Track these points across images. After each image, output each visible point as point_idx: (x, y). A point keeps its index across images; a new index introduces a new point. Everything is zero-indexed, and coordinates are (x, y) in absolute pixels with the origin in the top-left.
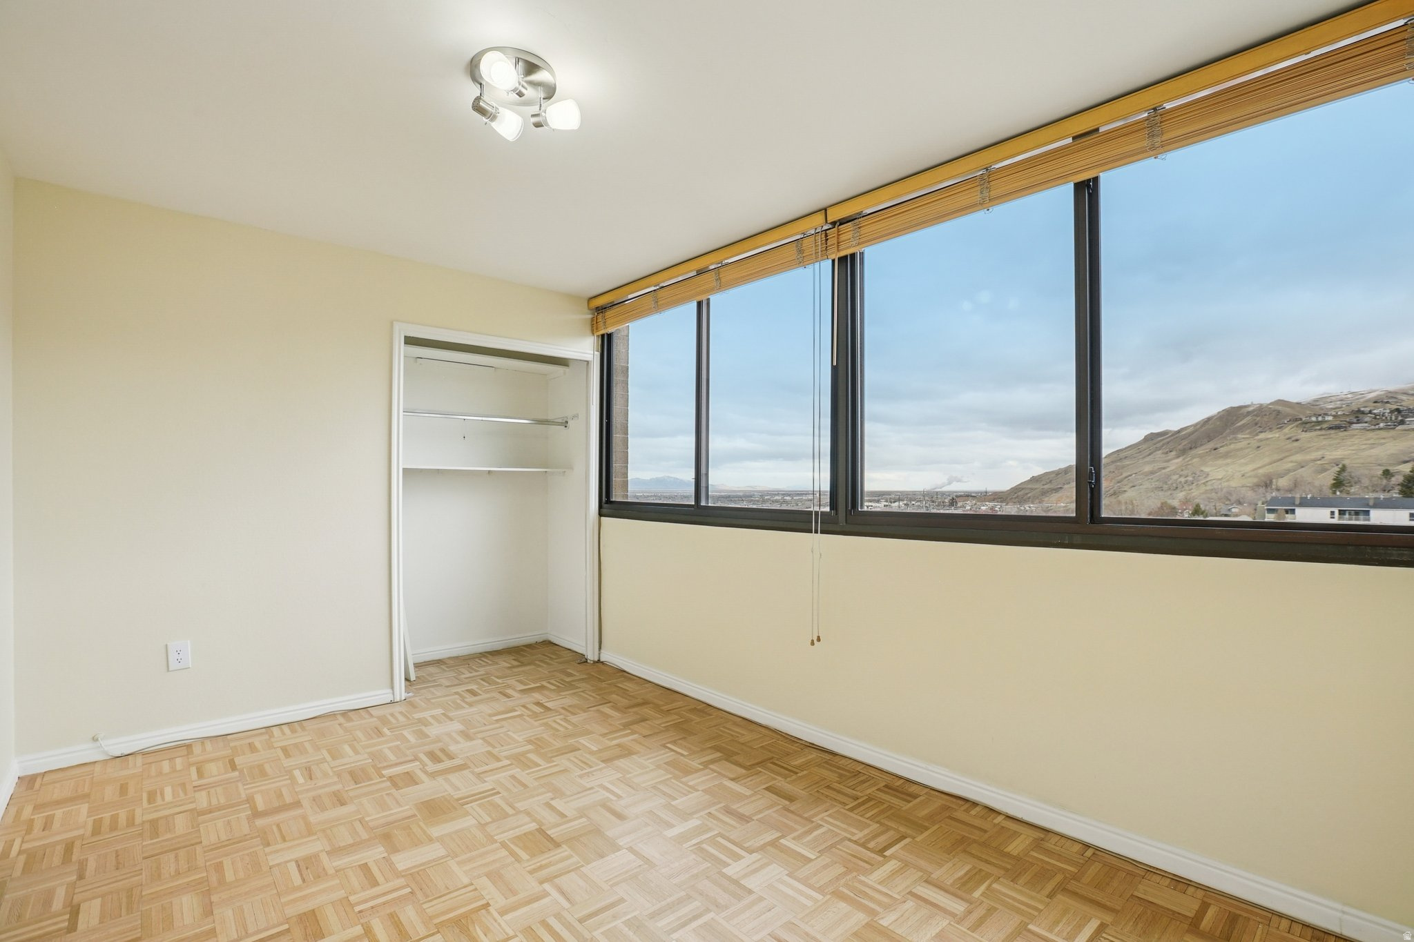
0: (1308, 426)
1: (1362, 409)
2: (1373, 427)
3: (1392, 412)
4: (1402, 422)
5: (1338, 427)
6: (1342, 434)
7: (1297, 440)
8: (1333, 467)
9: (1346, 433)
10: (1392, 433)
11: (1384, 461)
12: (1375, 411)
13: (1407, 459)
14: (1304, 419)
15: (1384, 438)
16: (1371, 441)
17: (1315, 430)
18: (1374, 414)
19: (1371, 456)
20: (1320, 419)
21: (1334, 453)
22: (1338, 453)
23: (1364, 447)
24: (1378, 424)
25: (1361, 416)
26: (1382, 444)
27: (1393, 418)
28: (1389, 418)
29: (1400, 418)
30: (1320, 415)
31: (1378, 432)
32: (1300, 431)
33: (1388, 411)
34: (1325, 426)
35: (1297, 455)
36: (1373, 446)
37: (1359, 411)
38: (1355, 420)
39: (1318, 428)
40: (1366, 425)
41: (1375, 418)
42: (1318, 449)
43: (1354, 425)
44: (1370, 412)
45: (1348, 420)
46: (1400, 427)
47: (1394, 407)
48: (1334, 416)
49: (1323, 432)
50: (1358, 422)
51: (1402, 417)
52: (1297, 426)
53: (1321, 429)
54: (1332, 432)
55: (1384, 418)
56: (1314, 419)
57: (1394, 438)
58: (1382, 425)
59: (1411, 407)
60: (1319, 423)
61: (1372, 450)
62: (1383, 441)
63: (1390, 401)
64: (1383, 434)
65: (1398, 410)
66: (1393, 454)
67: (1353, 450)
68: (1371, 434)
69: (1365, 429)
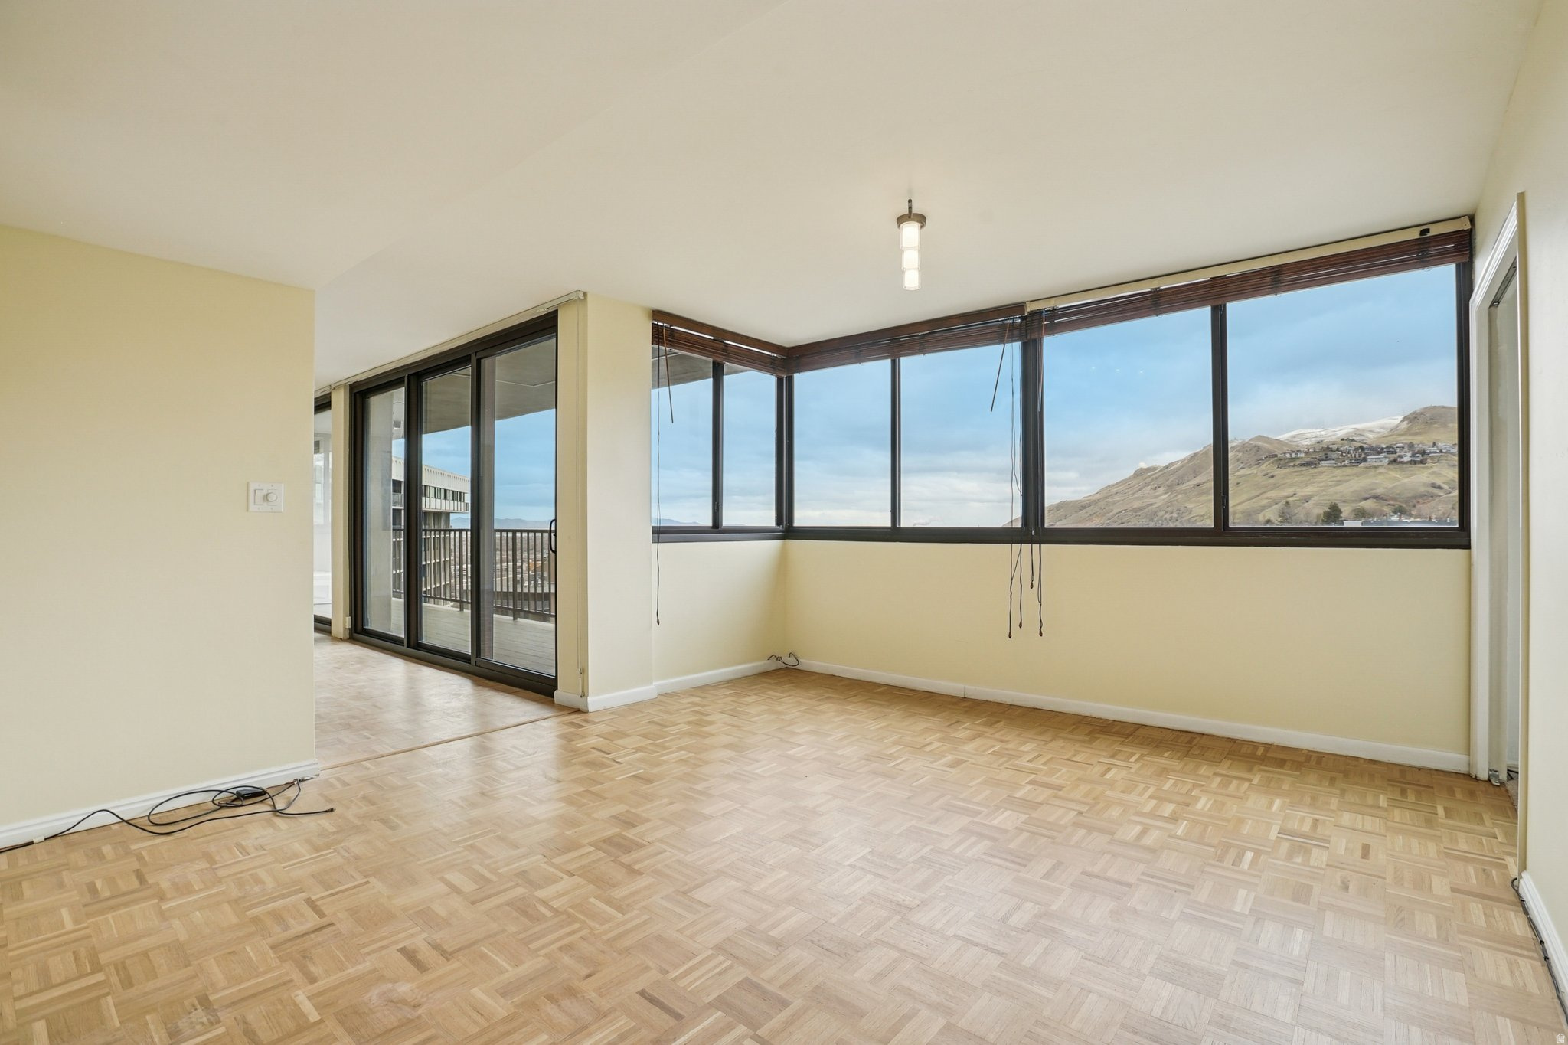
0: (1282, 462)
1: (1330, 446)
2: (1339, 464)
3: (1356, 449)
4: (1365, 460)
5: (1308, 464)
6: (1313, 471)
7: (1272, 477)
8: (1303, 503)
9: (1316, 470)
10: (1355, 470)
11: (1348, 498)
12: (1342, 449)
13: (1367, 496)
14: (1279, 456)
15: (1348, 475)
16: (1338, 478)
17: (1289, 467)
18: (1342, 452)
19: (1336, 493)
20: (1293, 455)
21: (1305, 490)
22: (1308, 490)
23: (1330, 484)
24: (1344, 461)
25: (1329, 453)
26: (1347, 481)
27: (1357, 456)
28: (1353, 456)
29: (1363, 456)
30: (1294, 452)
31: (1344, 469)
32: (1275, 468)
33: (1353, 449)
34: (1297, 462)
35: (1273, 492)
36: (1339, 483)
37: (1328, 448)
38: (1324, 457)
39: (1292, 464)
40: (1333, 462)
41: (1342, 455)
42: (1291, 486)
43: (1323, 462)
44: (1338, 450)
45: (1318, 457)
46: (1362, 465)
47: (1359, 445)
48: (1306, 453)
49: (1296, 469)
50: (1327, 459)
51: (1365, 454)
52: (1273, 463)
53: (1294, 466)
54: (1304, 468)
55: (1349, 455)
56: (1288, 456)
57: (1357, 475)
58: (1347, 462)
59: (1374, 445)
60: (1292, 459)
61: (1338, 488)
62: (1348, 478)
63: (1356, 439)
64: (1348, 471)
65: (1362, 448)
66: (1355, 491)
67: (1321, 487)
68: (1338, 471)
69: (1332, 466)
